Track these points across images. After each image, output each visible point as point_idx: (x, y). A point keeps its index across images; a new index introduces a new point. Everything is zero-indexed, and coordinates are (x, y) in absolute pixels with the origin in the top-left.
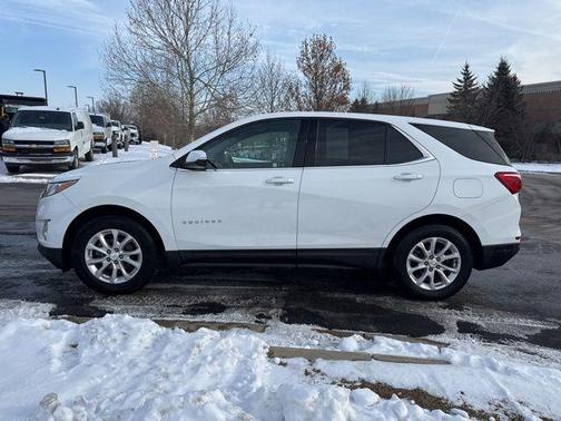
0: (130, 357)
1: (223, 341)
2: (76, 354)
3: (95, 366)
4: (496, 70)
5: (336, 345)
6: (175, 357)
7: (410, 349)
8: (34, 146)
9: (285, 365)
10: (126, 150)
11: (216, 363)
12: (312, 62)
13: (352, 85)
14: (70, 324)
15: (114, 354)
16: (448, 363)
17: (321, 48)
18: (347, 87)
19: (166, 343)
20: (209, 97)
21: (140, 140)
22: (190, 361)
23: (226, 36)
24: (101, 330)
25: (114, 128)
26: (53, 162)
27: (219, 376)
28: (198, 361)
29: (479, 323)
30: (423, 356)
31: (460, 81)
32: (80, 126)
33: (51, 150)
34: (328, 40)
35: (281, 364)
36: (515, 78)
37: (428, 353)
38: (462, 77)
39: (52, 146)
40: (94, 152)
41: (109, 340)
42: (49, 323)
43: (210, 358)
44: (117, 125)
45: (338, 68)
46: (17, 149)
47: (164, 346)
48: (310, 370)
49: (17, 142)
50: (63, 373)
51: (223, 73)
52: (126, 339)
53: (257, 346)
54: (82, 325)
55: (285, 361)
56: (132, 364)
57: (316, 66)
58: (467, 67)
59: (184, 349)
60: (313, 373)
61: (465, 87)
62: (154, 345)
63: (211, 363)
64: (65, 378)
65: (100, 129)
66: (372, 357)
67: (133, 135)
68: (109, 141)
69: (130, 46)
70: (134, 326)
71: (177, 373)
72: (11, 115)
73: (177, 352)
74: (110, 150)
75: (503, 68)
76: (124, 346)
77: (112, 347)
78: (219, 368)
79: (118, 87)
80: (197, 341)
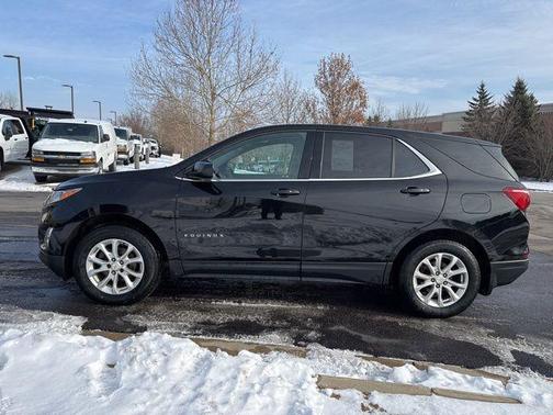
0: (173, 383)
1: (269, 367)
2: (114, 375)
3: (136, 390)
4: (513, 89)
5: (386, 375)
6: (221, 384)
7: (471, 382)
8: (62, 157)
9: (338, 397)
10: (147, 162)
11: (265, 392)
12: (329, 79)
13: (368, 103)
14: (107, 342)
15: (155, 377)
16: (520, 402)
17: (338, 67)
18: (363, 104)
19: (210, 367)
20: (229, 113)
21: (160, 153)
22: (237, 389)
23: (248, 54)
24: (139, 349)
25: (136, 142)
26: (80, 172)
27: (270, 408)
28: (246, 389)
29: (537, 354)
30: (490, 393)
31: (475, 100)
32: (106, 138)
33: (78, 161)
34: (346, 59)
35: (334, 396)
36: (532, 98)
37: (492, 389)
38: (477, 96)
39: (78, 157)
40: (117, 163)
41: (149, 361)
42: (85, 339)
43: (257, 387)
44: (139, 139)
45: (356, 86)
46: (46, 159)
47: (207, 371)
48: (366, 405)
49: (46, 153)
50: (104, 398)
51: (244, 90)
52: (167, 361)
53: (305, 374)
54: (120, 343)
55: (337, 392)
56: (176, 390)
57: (332, 84)
58: (483, 86)
59: (229, 375)
60: (371, 408)
61: (481, 105)
62: (196, 369)
63: (259, 393)
64: (106, 404)
65: (123, 142)
66: (432, 391)
67: (153, 148)
68: (131, 154)
69: (155, 63)
70: (175, 346)
71: (225, 403)
72: (41, 127)
73: (222, 378)
74: (132, 162)
75: (520, 88)
76: (165, 370)
77: (153, 369)
78: (268, 399)
79: (143, 101)
80: (241, 366)
